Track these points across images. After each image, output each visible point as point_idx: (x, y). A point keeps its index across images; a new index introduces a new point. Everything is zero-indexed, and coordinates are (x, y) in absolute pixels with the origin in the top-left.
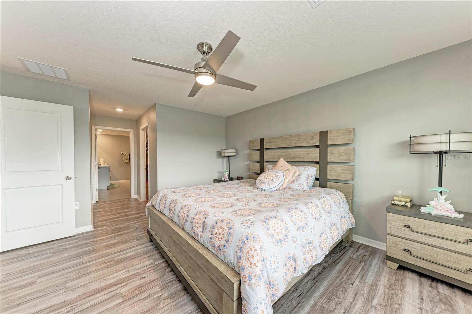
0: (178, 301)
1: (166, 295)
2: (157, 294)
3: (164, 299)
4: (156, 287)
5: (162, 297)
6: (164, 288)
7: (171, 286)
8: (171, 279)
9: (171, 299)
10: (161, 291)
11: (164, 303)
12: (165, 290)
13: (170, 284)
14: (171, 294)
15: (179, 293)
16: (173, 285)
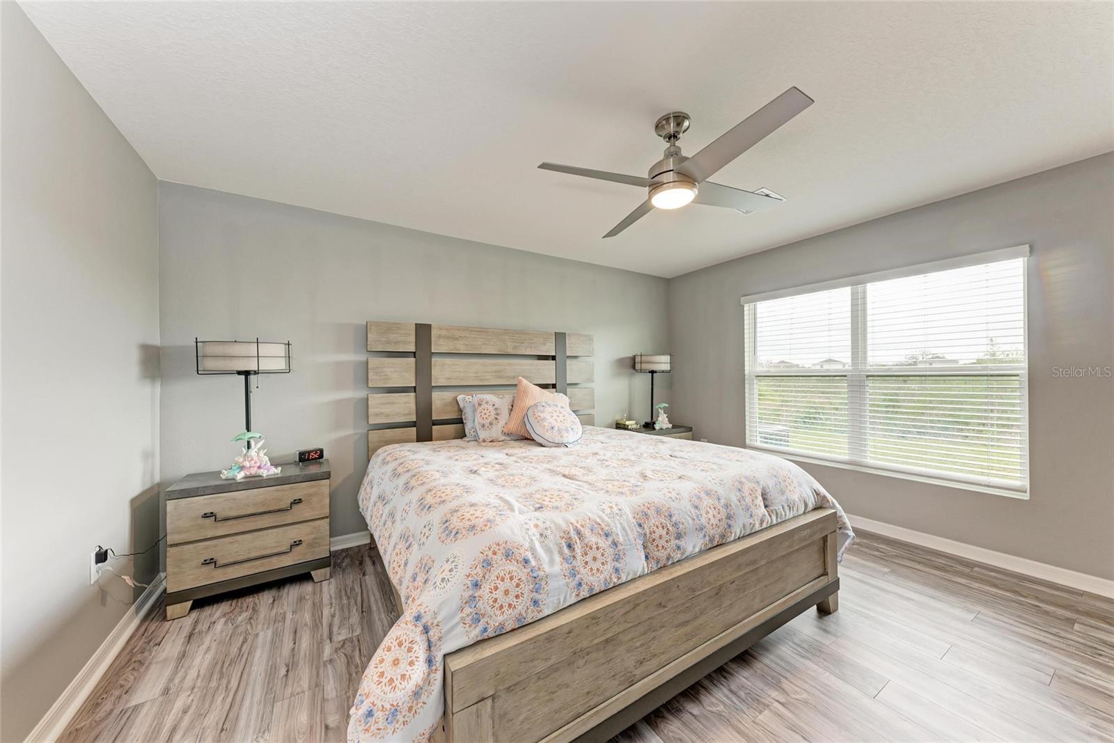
0: (779, 669)
1: (774, 694)
2: (780, 713)
3: (787, 693)
4: (761, 721)
5: (782, 700)
6: (757, 703)
7: (746, 688)
8: (724, 694)
9: (780, 682)
10: (768, 706)
11: (796, 692)
12: (764, 698)
13: (741, 692)
14: (767, 684)
15: (758, 671)
16: (743, 687)
